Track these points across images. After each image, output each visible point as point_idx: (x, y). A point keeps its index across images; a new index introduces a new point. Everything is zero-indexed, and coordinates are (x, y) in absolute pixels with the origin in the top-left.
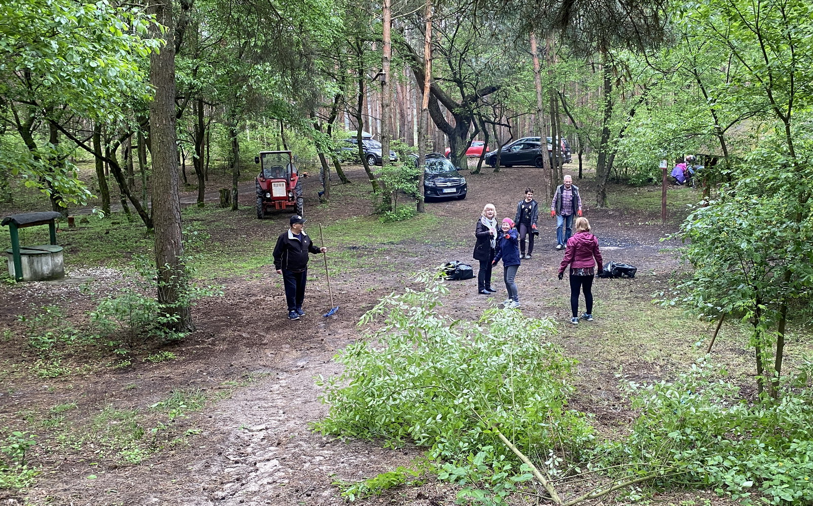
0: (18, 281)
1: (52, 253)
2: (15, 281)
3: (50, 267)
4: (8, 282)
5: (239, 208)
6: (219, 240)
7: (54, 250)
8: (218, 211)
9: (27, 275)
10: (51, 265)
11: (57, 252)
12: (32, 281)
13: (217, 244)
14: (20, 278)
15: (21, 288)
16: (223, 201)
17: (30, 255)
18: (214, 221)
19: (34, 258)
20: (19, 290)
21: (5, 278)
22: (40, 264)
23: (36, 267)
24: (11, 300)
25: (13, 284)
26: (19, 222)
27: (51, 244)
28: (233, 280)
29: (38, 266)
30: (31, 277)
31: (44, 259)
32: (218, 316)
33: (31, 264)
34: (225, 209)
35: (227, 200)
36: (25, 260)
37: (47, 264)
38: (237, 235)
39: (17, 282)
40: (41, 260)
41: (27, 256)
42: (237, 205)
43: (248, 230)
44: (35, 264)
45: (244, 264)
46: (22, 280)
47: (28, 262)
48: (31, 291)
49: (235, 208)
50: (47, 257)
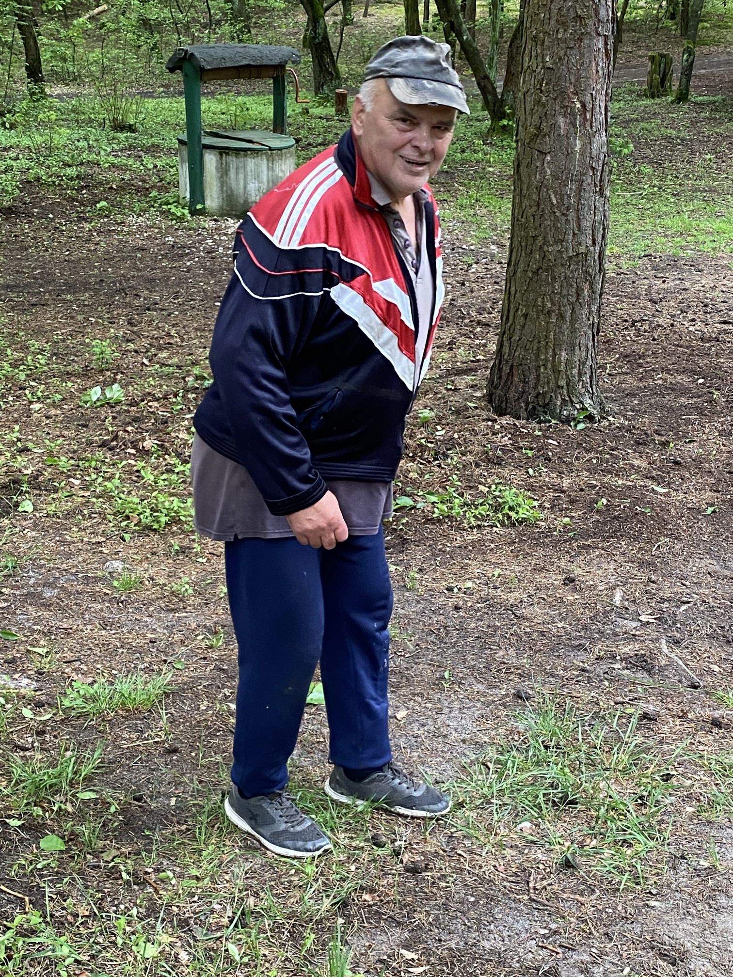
0: (194, 212)
1: (270, 149)
2: (186, 212)
3: (264, 187)
4: (173, 214)
5: (693, 97)
6: (651, 162)
7: (276, 143)
8: (641, 103)
9: (213, 199)
10: (265, 180)
11: (280, 149)
12: (222, 215)
13: (648, 169)
14: (199, 207)
15: (195, 230)
16: (655, 83)
17: (223, 151)
18: (637, 120)
19: (230, 158)
20: (190, 236)
21: (168, 204)
22: (241, 176)
23: (233, 184)
24: (165, 256)
25: (181, 219)
26: (203, 64)
27: (275, 131)
28: (693, 265)
29: (237, 180)
30: (221, 208)
31: (251, 163)
32: (668, 371)
33: (224, 172)
34: (657, 100)
35: (663, 81)
36: (210, 160)
37: (257, 177)
38: (692, 153)
39: (192, 216)
40: (245, 167)
41: (216, 152)
42: (688, 90)
43: (718, 143)
44: (232, 173)
45: (718, 224)
46: (202, 212)
47: (217, 168)
48: (214, 241)
49: (682, 97)
50: (258, 160)
